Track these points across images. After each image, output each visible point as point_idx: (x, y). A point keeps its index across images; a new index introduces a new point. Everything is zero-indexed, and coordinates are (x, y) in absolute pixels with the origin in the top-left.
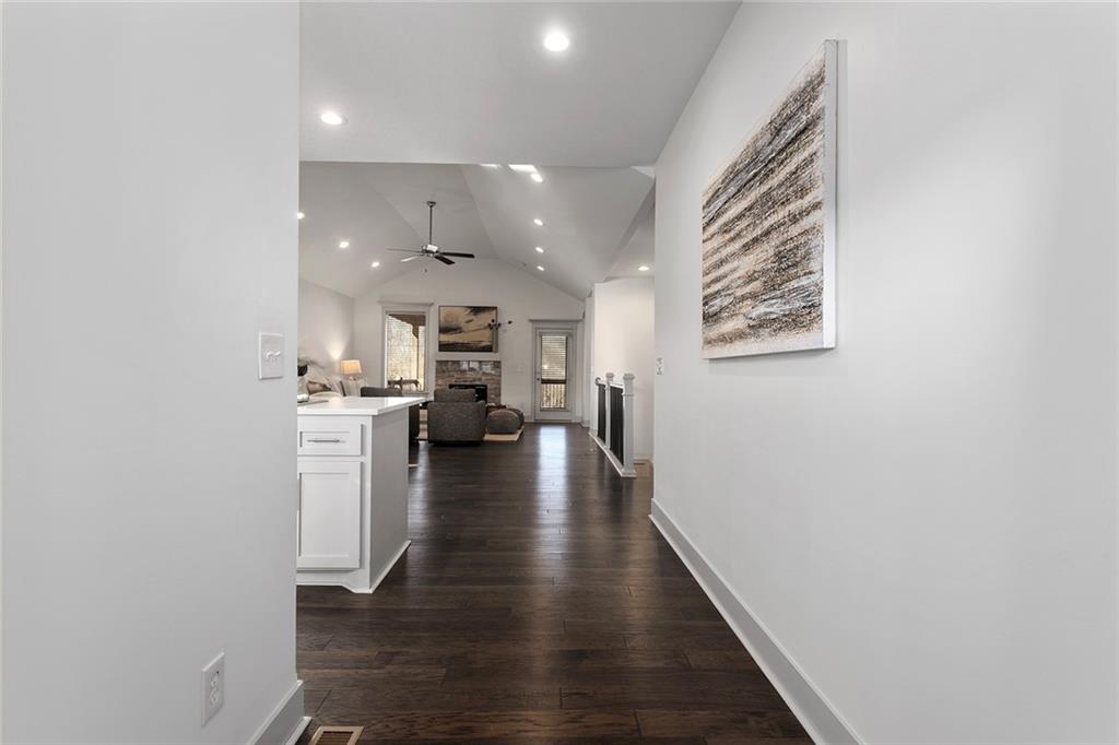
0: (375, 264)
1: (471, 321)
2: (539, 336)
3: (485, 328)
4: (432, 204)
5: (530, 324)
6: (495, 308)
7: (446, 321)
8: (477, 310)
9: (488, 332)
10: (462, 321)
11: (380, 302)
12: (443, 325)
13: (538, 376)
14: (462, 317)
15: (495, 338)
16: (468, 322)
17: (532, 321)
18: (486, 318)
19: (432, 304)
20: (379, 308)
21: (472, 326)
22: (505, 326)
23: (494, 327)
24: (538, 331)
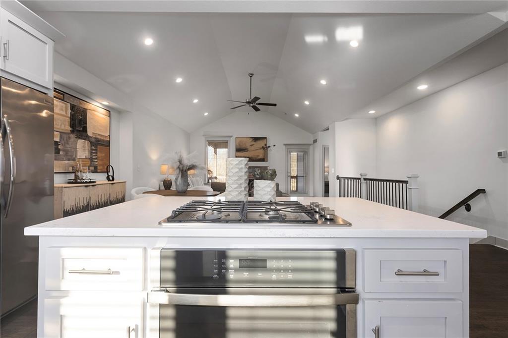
0: (206, 114)
1: (253, 145)
2: (289, 152)
3: (261, 149)
4: (251, 75)
5: (284, 147)
6: (266, 138)
7: (240, 145)
8: (256, 139)
9: (262, 151)
10: (248, 146)
11: (203, 135)
12: (238, 147)
13: (289, 174)
14: (249, 143)
15: (266, 154)
16: (251, 145)
17: (285, 145)
18: (261, 144)
19: (232, 136)
20: (203, 139)
21: (253, 148)
22: (272, 148)
23: (266, 148)
24: (289, 150)
